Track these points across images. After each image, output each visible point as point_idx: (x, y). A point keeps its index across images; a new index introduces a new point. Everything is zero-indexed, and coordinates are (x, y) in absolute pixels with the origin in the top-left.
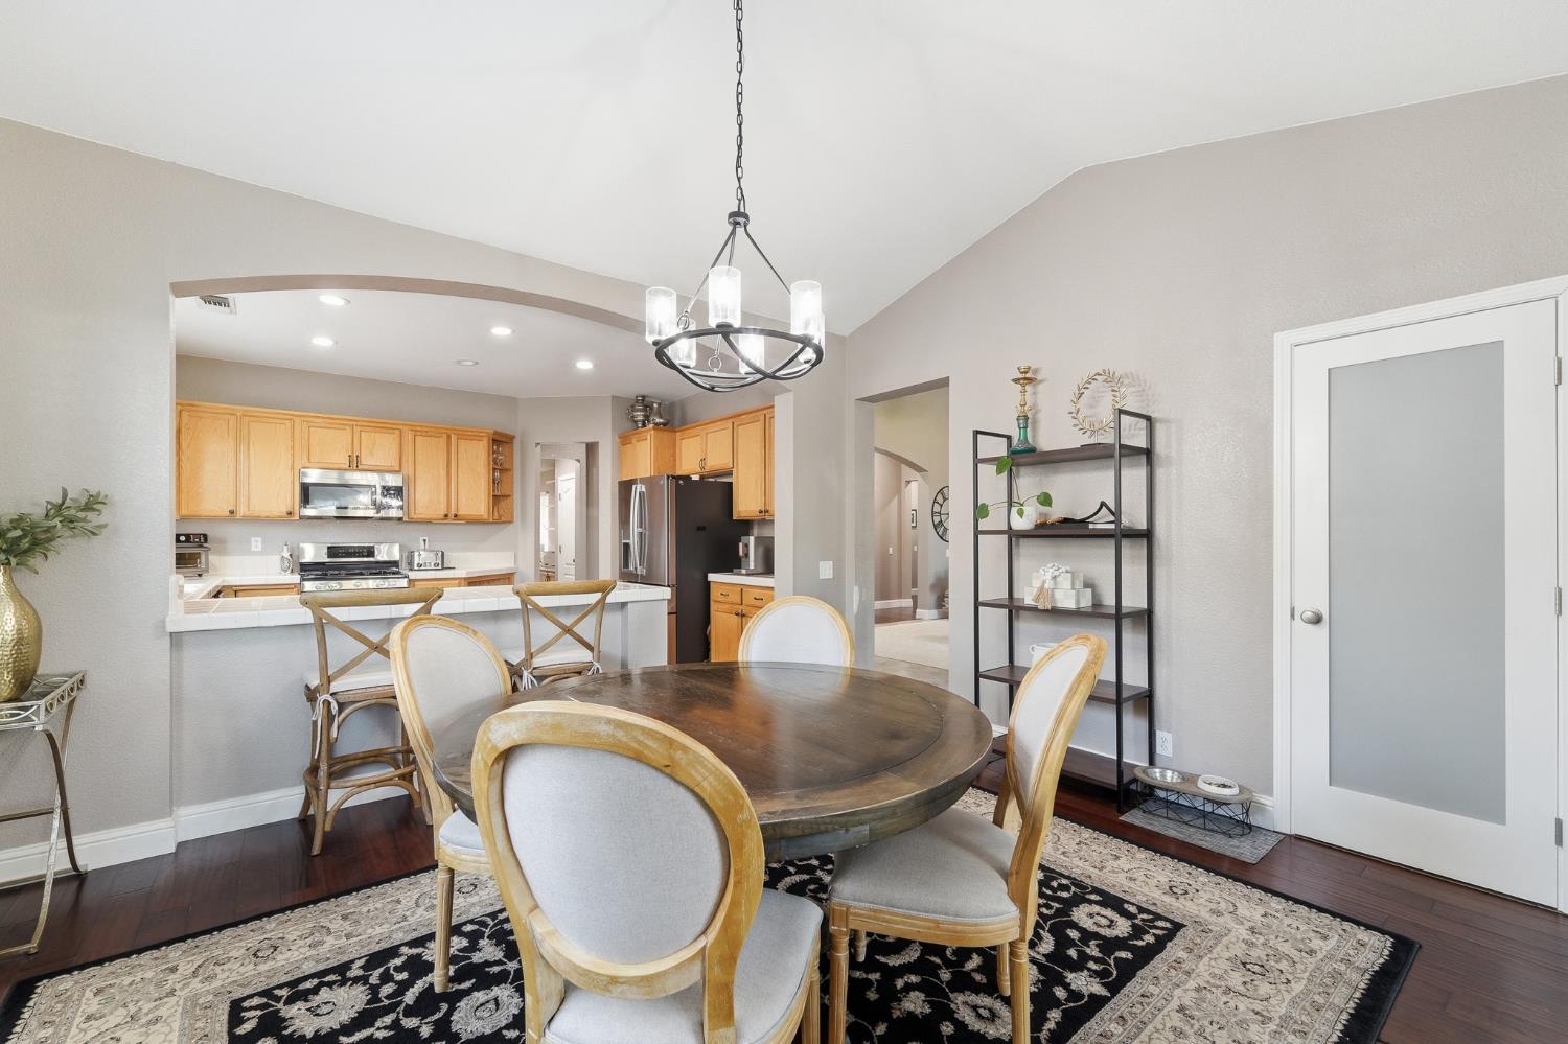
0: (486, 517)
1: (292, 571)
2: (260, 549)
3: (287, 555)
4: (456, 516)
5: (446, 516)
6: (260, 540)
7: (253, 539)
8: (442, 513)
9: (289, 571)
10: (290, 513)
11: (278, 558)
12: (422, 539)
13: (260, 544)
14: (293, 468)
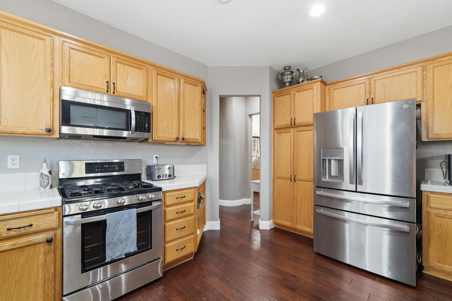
0: (200, 141)
1: (51, 187)
2: (17, 166)
3: (46, 172)
4: (183, 139)
5: (178, 139)
6: (17, 157)
7: (9, 157)
8: (175, 136)
9: (48, 187)
10: (49, 131)
11: (37, 174)
12: (154, 156)
13: (18, 162)
14: (52, 86)
